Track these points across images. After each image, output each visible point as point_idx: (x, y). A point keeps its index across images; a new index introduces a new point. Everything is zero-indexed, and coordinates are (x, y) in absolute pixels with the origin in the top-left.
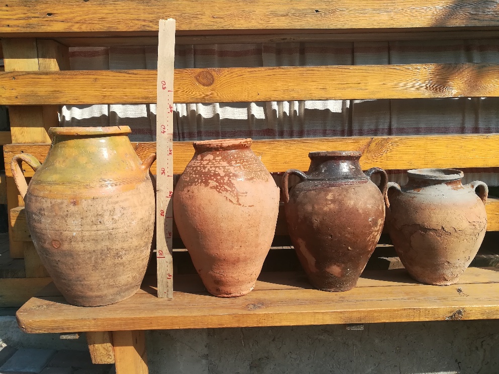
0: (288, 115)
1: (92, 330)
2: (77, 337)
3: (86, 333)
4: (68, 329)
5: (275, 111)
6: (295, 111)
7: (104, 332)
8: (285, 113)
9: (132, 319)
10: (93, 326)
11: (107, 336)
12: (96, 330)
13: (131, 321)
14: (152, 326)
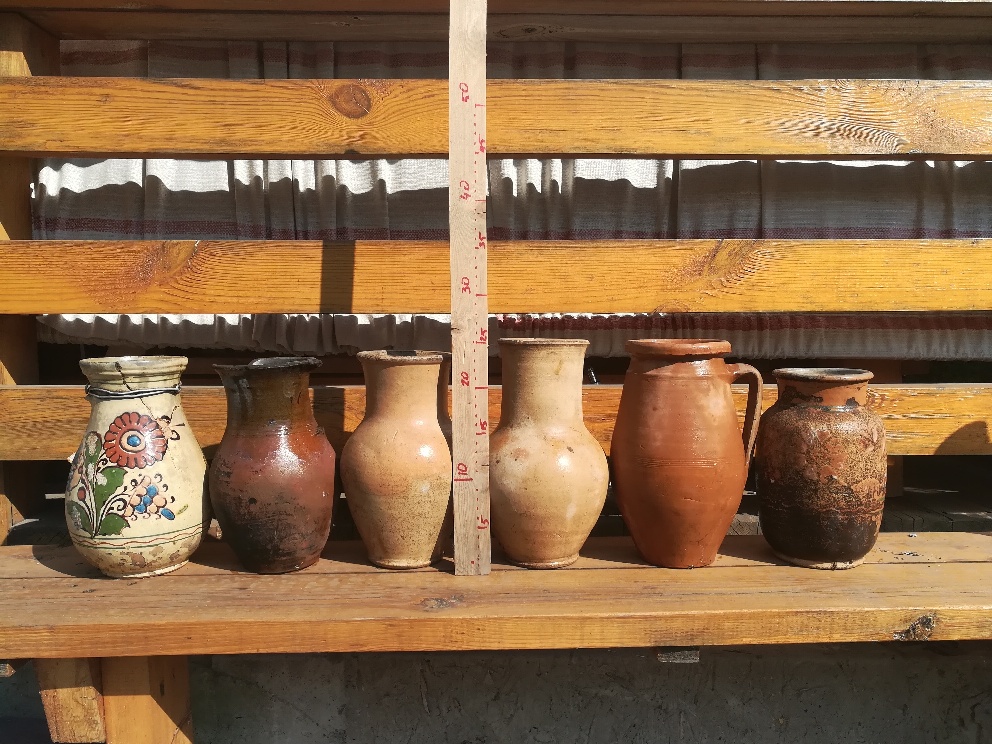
0: (539, 189)
1: (45, 655)
2: (8, 671)
3: (34, 662)
5: (508, 182)
6: (554, 183)
7: (80, 661)
8: (531, 186)
10: (48, 645)
11: (85, 672)
12: (53, 654)
13: (140, 634)
14: (191, 647)
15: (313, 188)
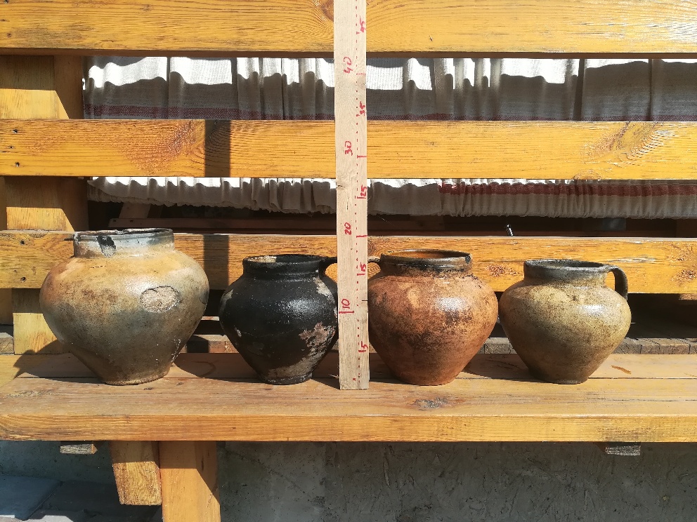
0: (472, 84)
1: (122, 438)
2: (92, 450)
3: (109, 443)
4: (76, 433)
5: (450, 76)
6: (485, 79)
7: (145, 443)
8: (466, 81)
9: (199, 420)
11: (148, 451)
12: (129, 438)
13: (196, 424)
14: (236, 435)
15: (298, 82)
